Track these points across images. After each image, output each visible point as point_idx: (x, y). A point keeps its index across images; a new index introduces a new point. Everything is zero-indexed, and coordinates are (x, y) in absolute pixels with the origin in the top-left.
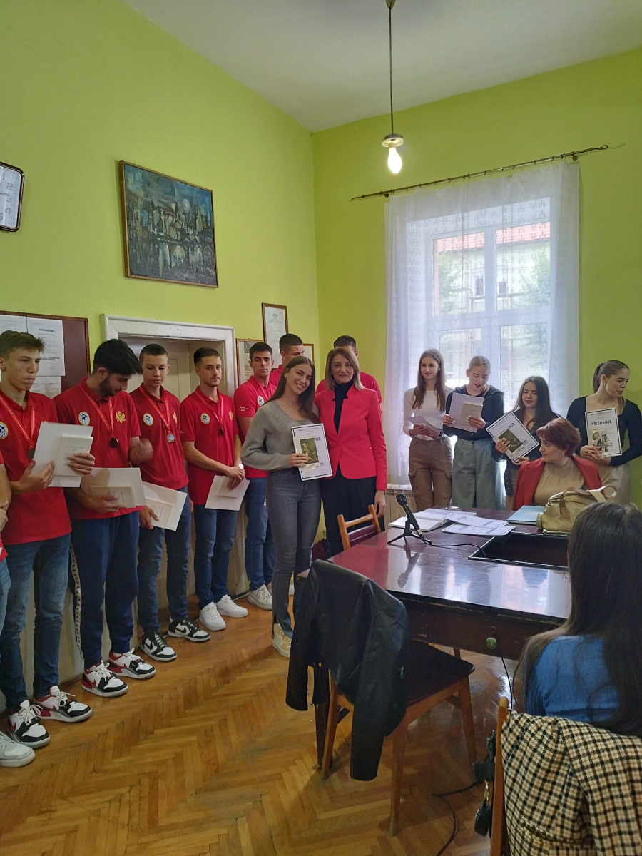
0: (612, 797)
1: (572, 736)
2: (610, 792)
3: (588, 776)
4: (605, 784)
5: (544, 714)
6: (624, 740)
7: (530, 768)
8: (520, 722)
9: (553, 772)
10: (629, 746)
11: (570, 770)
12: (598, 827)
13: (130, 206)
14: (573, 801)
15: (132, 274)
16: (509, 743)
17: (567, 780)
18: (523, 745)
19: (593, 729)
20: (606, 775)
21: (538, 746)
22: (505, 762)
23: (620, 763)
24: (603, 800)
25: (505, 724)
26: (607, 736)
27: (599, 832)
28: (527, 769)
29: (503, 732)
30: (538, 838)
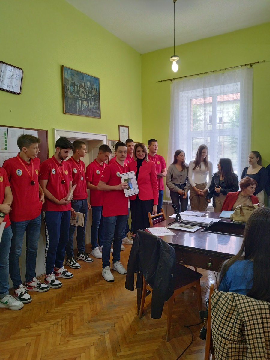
0: (254, 324)
1: (239, 300)
2: (253, 322)
3: (245, 315)
4: (252, 319)
5: (228, 291)
6: (260, 302)
7: (222, 312)
8: (218, 294)
9: (231, 314)
10: (262, 304)
11: (238, 313)
12: (248, 335)
13: (66, 84)
14: (239, 325)
15: (66, 112)
16: (214, 302)
17: (236, 317)
18: (219, 303)
19: (248, 297)
20: (252, 315)
21: (225, 303)
22: (212, 310)
23: (258, 311)
24: (250, 325)
25: (212, 295)
26: (253, 300)
27: (249, 337)
28: (220, 312)
29: (211, 298)
30: (224, 340)
